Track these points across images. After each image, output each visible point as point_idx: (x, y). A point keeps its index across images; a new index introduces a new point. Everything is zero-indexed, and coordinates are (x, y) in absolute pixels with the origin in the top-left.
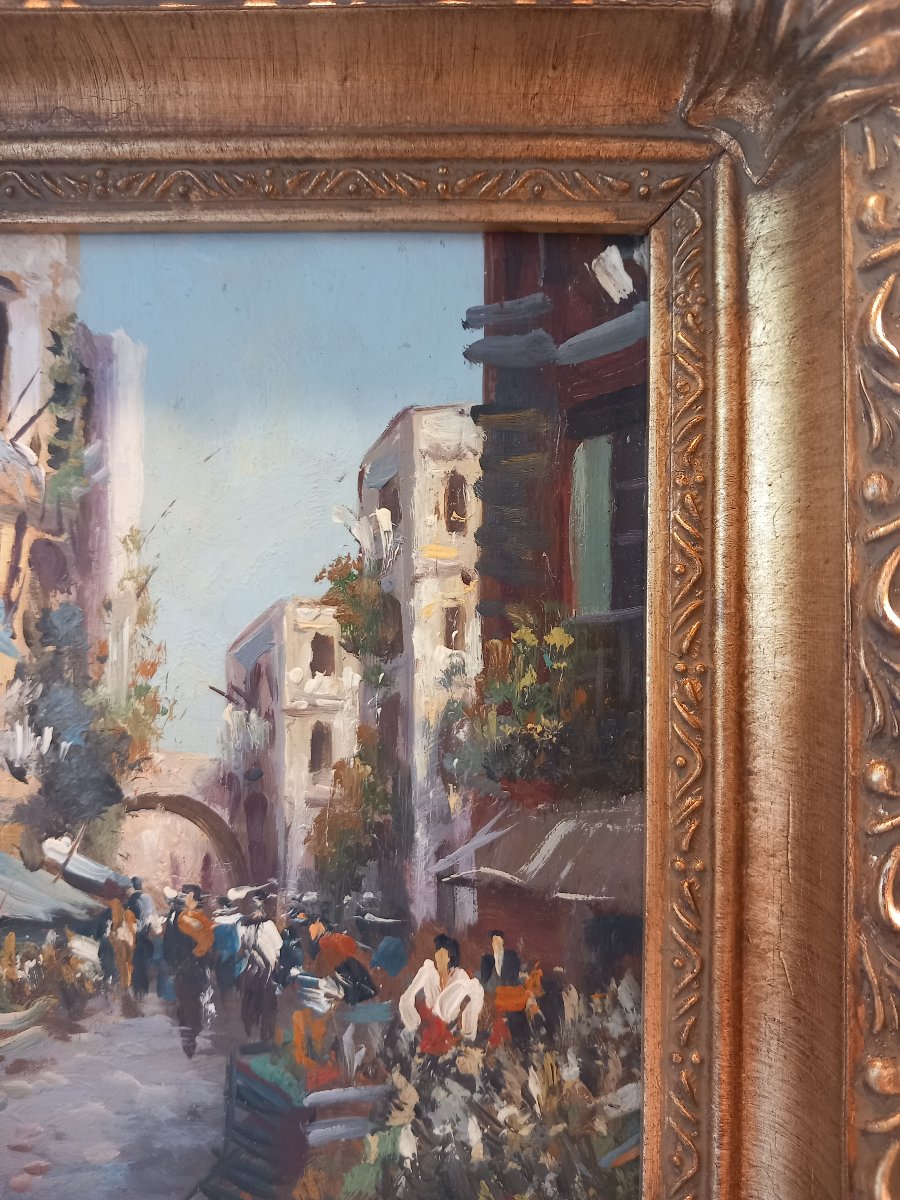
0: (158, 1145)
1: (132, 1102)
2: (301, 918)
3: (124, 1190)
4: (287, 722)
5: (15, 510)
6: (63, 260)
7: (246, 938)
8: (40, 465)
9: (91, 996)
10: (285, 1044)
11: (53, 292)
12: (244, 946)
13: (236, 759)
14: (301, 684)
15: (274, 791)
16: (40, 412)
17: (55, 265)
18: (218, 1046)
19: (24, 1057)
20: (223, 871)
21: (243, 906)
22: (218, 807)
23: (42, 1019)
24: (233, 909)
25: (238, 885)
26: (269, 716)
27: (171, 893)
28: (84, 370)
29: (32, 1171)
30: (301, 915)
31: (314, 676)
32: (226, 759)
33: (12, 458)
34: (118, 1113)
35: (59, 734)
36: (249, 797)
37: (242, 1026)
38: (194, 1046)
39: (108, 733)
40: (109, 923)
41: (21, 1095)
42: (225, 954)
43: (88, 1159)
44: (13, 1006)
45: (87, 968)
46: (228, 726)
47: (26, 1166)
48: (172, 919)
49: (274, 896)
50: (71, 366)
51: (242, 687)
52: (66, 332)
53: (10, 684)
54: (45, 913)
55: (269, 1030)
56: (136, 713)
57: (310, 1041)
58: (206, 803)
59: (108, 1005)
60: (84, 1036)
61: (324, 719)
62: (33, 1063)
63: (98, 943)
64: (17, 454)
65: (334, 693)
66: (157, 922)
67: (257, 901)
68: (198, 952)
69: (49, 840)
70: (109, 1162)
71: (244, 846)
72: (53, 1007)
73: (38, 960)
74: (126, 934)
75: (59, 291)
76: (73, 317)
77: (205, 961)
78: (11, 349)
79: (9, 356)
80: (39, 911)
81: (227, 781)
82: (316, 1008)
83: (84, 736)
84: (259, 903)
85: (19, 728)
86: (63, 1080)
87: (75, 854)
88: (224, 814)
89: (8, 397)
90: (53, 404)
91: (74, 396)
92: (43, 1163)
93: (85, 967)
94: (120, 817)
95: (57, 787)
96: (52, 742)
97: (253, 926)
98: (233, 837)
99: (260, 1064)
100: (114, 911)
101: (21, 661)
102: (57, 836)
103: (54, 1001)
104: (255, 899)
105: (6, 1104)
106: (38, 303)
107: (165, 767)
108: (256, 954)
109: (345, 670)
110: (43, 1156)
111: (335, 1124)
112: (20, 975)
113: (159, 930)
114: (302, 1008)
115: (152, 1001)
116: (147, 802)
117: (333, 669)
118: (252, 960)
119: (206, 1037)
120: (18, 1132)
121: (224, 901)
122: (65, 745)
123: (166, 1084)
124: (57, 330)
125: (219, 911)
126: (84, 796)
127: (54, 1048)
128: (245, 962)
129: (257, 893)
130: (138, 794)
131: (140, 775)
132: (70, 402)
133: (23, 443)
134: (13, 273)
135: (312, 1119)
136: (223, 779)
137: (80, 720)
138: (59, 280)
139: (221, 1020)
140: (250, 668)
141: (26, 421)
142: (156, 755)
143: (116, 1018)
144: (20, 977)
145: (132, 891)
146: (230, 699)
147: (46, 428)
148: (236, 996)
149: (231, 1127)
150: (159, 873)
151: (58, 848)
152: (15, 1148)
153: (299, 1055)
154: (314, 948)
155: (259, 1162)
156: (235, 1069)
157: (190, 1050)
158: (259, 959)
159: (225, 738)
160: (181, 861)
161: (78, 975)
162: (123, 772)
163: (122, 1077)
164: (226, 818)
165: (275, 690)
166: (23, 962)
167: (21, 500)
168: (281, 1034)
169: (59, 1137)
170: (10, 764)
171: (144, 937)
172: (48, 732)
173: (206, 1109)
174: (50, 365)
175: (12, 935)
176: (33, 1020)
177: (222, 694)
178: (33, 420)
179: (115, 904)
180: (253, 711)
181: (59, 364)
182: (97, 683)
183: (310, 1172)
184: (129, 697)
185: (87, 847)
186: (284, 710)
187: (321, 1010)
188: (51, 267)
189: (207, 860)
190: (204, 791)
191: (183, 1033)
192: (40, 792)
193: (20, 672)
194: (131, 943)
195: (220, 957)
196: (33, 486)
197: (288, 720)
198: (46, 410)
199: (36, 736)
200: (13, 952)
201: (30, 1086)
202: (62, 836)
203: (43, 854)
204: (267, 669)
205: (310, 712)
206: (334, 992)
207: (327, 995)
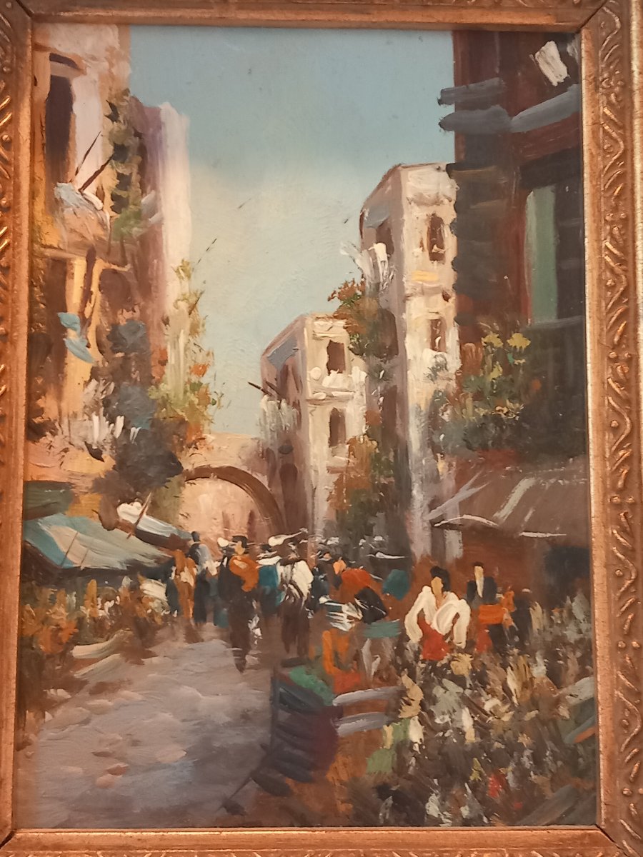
0: (217, 744)
1: (195, 710)
2: (327, 557)
4: (310, 409)
5: (85, 245)
6: (117, 46)
7: (284, 575)
8: (105, 210)
9: (160, 628)
10: (317, 657)
11: (110, 71)
12: (283, 582)
13: (272, 438)
14: (319, 380)
15: (303, 461)
16: (103, 167)
17: (110, 50)
18: (264, 662)
19: (105, 680)
20: (265, 524)
21: (281, 550)
22: (259, 475)
23: (120, 648)
24: (273, 553)
25: (276, 535)
26: (296, 405)
27: (223, 543)
28: (138, 135)
29: (114, 772)
30: (327, 555)
31: (329, 373)
32: (264, 438)
33: (81, 204)
34: (184, 721)
35: (129, 422)
36: (283, 467)
37: (282, 645)
38: (244, 663)
39: (169, 420)
40: (174, 569)
41: (103, 711)
42: (268, 588)
43: (159, 759)
44: (95, 639)
45: (156, 605)
46: (265, 412)
47: (108, 769)
48: (225, 563)
49: (305, 541)
50: (127, 131)
51: (274, 383)
52: (121, 104)
53: (87, 383)
54: (121, 563)
55: (303, 649)
56: (191, 403)
57: (336, 654)
58: (249, 472)
59: (174, 634)
60: (154, 660)
61: (339, 406)
62: (113, 684)
63: (165, 585)
64: (86, 201)
65: (346, 387)
66: (212, 566)
67: (292, 546)
68: (246, 588)
69: (123, 505)
70: (177, 761)
71: (281, 505)
72: (129, 638)
73: (116, 600)
74: (188, 577)
75: (114, 70)
76: (126, 92)
77: (252, 595)
78: (75, 116)
79: (75, 122)
80: (116, 562)
81: (266, 454)
82: (341, 628)
83: (150, 422)
84: (294, 548)
85: (95, 418)
86: (138, 696)
87: (144, 515)
88: (264, 480)
89: (75, 155)
90: (113, 161)
91: (130, 155)
92: (122, 764)
93: (154, 605)
94: (181, 485)
95: (128, 464)
96: (123, 428)
97: (289, 566)
98: (271, 497)
99: (298, 675)
100: (178, 560)
101: (95, 366)
102: (130, 502)
103: (130, 633)
104: (290, 544)
105: (91, 720)
106: (97, 80)
107: (216, 446)
108: (292, 587)
109: (354, 368)
110: (122, 759)
111: (358, 718)
112: (101, 613)
113: (214, 572)
114: (330, 628)
115: (209, 628)
116: (203, 473)
117: (344, 368)
118: (289, 593)
119: (253, 656)
120: (101, 741)
121: (266, 548)
122: (134, 431)
123: (222, 694)
124: (114, 102)
125: (262, 555)
126: (151, 469)
127: (131, 670)
128: (284, 594)
129: (291, 540)
130: (195, 466)
131: (196, 451)
132: (128, 160)
133: (90, 192)
134: (75, 55)
135: (340, 716)
136: (263, 453)
137: (146, 410)
138: (114, 61)
139: (265, 642)
140: (280, 368)
141: (92, 174)
142: (209, 436)
143: (181, 644)
144: (101, 615)
145: (192, 543)
146: (265, 392)
147: (108, 180)
148: (277, 622)
149: (276, 726)
150: (214, 528)
151: (130, 512)
152: (98, 755)
153: (329, 666)
154: (338, 581)
155: (299, 753)
156: (276, 680)
157: (241, 667)
158: (295, 591)
159: (263, 423)
160: (230, 517)
161: (149, 611)
162: (183, 449)
163: (188, 691)
164: (266, 484)
165: (299, 385)
166: (103, 603)
167: (90, 238)
169: (135, 743)
170: (89, 447)
171: (202, 579)
172: (120, 421)
173: (256, 712)
174: (109, 130)
175: (94, 582)
176: (112, 650)
177: (259, 388)
178: (97, 173)
179: (178, 554)
180: (283, 401)
181: (116, 129)
182: (159, 382)
183: (340, 759)
184: (185, 392)
185: (155, 510)
186: (308, 400)
187: (345, 630)
188: (107, 50)
189: (252, 516)
190: (247, 463)
191: (235, 653)
192: (114, 468)
193: (95, 374)
194: (192, 583)
195: (265, 590)
196: (100, 227)
197: (310, 407)
198: (108, 166)
199: (110, 424)
200: (95, 596)
201: (110, 704)
202: (133, 501)
203: (118, 516)
204: (293, 369)
205: (328, 401)
206: (355, 615)
207: (349, 617)
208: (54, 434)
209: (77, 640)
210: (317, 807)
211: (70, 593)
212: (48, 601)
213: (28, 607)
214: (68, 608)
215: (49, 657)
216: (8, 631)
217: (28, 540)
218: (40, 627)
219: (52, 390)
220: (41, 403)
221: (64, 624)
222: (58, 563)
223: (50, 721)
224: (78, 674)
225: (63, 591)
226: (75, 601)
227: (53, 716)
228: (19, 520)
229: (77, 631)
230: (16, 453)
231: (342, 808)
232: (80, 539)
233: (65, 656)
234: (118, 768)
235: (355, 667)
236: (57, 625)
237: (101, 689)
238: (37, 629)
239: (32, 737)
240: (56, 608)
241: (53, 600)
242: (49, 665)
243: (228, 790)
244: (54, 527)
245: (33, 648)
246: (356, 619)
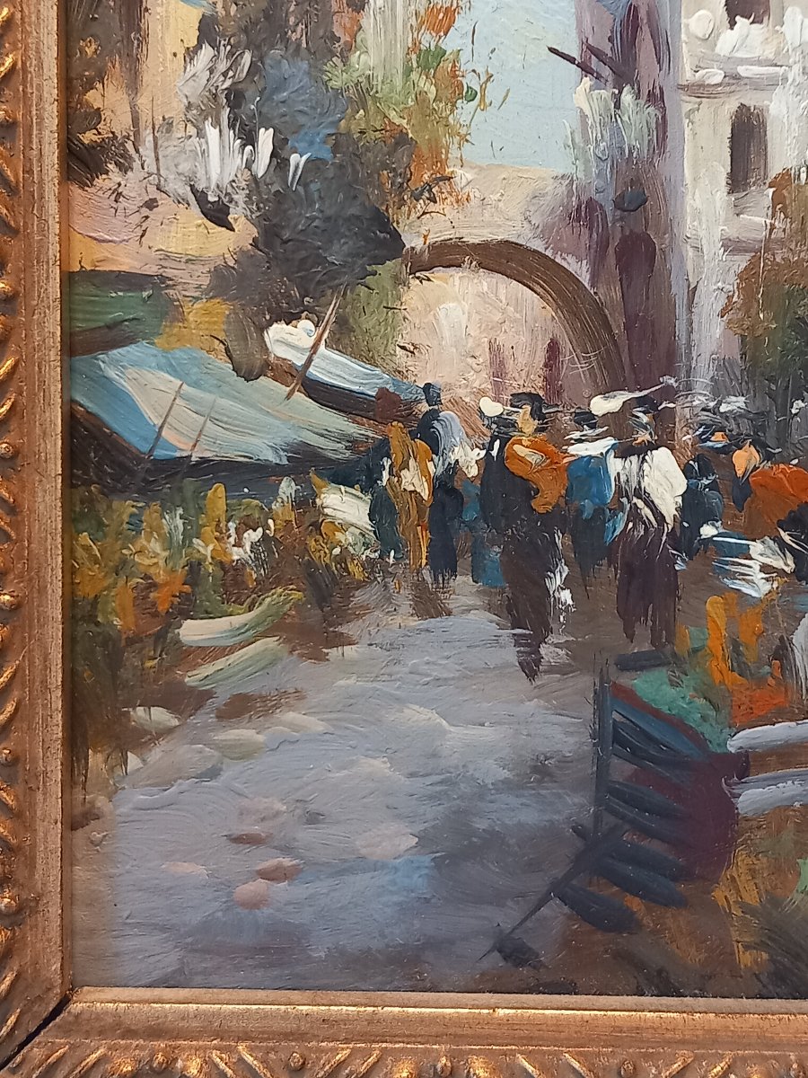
0: (481, 824)
1: (434, 755)
2: (718, 440)
3: (427, 901)
4: (686, 107)
7: (623, 478)
9: (360, 585)
10: (695, 651)
12: (620, 492)
13: (598, 175)
14: (710, 39)
15: (668, 228)
18: (579, 658)
19: (249, 689)
20: (581, 368)
21: (618, 424)
22: (570, 258)
23: (275, 626)
24: (599, 431)
25: (606, 392)
26: (656, 98)
27: (492, 408)
29: (271, 875)
30: (719, 435)
31: (732, 24)
32: (581, 175)
34: (412, 775)
35: (286, 141)
36: (624, 240)
37: (619, 623)
38: (538, 662)
39: (371, 135)
40: (387, 463)
41: (244, 753)
42: (588, 506)
43: (364, 851)
44: (225, 606)
45: (351, 539)
46: (584, 117)
47: (258, 868)
48: (494, 453)
49: (672, 405)
51: (606, 48)
53: (191, 54)
54: (275, 450)
55: (665, 631)
56: (420, 98)
57: (736, 645)
58: (549, 253)
59: (389, 599)
60: (349, 651)
61: (752, 100)
62: (264, 699)
63: (368, 498)
65: (769, 53)
66: (468, 457)
67: (640, 415)
68: (539, 505)
69: (275, 325)
70: (400, 856)
71: (618, 324)
72: (296, 606)
73: (266, 527)
74: (416, 481)
77: (553, 519)
80: (263, 447)
81: (584, 213)
82: (746, 590)
83: (331, 141)
84: (645, 419)
85: (212, 133)
86: (316, 725)
87: (322, 347)
88: (581, 271)
92: (287, 862)
93: (347, 538)
94: (398, 281)
95: (286, 235)
96: (273, 155)
97: (634, 459)
98: (598, 308)
99: (652, 687)
100: (394, 443)
101: (208, 13)
102: (290, 318)
103: (298, 595)
104: (638, 412)
105: (221, 770)
107: (475, 194)
108: (640, 504)
109: (788, 13)
110: (286, 850)
111: (783, 779)
112: (236, 554)
113: (473, 472)
114: (722, 591)
115: (463, 589)
116: (447, 255)
117: (767, 11)
118: (635, 515)
119: (556, 646)
120: (242, 813)
121: (586, 419)
122: (297, 160)
123: (492, 724)
125: (576, 435)
126: (336, 247)
127: (301, 672)
128: (622, 519)
129: (640, 402)
130: (430, 240)
131: (432, 207)
135: (743, 773)
136: (579, 209)
137: (321, 115)
139: (584, 613)
140: (621, 12)
142: (459, 172)
143: (403, 618)
144: (236, 557)
145: (424, 407)
146: (585, 69)
148: (607, 576)
149: (604, 788)
150: (471, 375)
151: (290, 339)
152: (238, 840)
153: (718, 668)
154: (742, 490)
155: (655, 846)
156: (608, 696)
157: (531, 668)
158: (646, 512)
159: (578, 139)
160: (507, 353)
161: (337, 551)
162: (402, 203)
163: (419, 716)
164: (585, 279)
165: (664, 51)
166: (239, 532)
168: (688, 635)
169: (313, 819)
170: (200, 197)
171: (447, 485)
172: (265, 138)
173: (564, 761)
175: (219, 489)
176: (262, 629)
177: (571, 60)
179: (396, 431)
180: (627, 89)
182: (349, 48)
183: (742, 859)
184: (408, 71)
185: (343, 336)
186: (681, 87)
187: (754, 594)
189: (553, 349)
190: (545, 232)
191: (518, 640)
192: (255, 243)
193: (208, 31)
194: (425, 494)
195: (580, 511)
197: (688, 103)
199: (243, 146)
200: (223, 519)
201: (261, 738)
202: (298, 318)
203: (264, 349)
204: (649, 14)
205: (728, 89)
206: (778, 563)
207: (765, 568)
208: (124, 168)
209: (187, 608)
210: (693, 956)
211: (172, 510)
212: (125, 526)
213: (85, 538)
214: (168, 542)
215: (130, 642)
216: (42, 591)
217: (78, 398)
218: (111, 580)
219: (117, 69)
220: (93, 97)
221: (160, 575)
222: (145, 448)
223: (138, 770)
224: (193, 678)
225: (155, 506)
226: (181, 528)
227: (144, 761)
228: (54, 355)
229: (187, 588)
230: (42, 207)
231: (746, 959)
232: (187, 399)
233: (164, 639)
234: (278, 868)
235: (778, 674)
236: (146, 577)
237: (240, 708)
238: (106, 584)
239: (101, 802)
240: (142, 541)
241: (136, 524)
242: (131, 659)
243: (506, 918)
244: (132, 372)
245: (97, 624)
246: (781, 573)
